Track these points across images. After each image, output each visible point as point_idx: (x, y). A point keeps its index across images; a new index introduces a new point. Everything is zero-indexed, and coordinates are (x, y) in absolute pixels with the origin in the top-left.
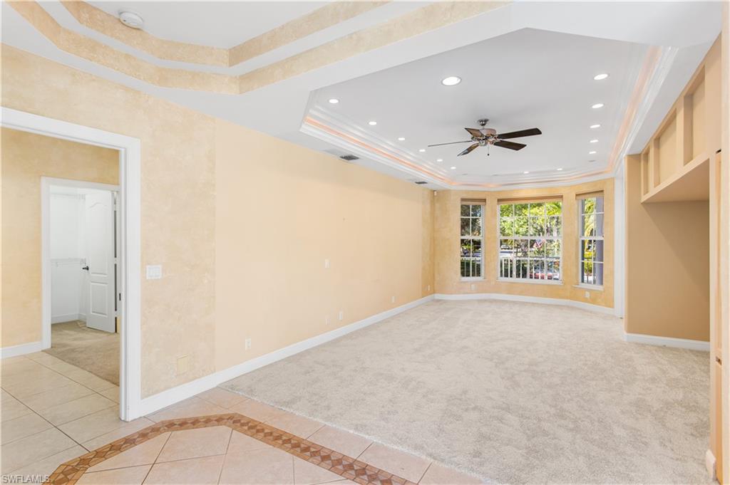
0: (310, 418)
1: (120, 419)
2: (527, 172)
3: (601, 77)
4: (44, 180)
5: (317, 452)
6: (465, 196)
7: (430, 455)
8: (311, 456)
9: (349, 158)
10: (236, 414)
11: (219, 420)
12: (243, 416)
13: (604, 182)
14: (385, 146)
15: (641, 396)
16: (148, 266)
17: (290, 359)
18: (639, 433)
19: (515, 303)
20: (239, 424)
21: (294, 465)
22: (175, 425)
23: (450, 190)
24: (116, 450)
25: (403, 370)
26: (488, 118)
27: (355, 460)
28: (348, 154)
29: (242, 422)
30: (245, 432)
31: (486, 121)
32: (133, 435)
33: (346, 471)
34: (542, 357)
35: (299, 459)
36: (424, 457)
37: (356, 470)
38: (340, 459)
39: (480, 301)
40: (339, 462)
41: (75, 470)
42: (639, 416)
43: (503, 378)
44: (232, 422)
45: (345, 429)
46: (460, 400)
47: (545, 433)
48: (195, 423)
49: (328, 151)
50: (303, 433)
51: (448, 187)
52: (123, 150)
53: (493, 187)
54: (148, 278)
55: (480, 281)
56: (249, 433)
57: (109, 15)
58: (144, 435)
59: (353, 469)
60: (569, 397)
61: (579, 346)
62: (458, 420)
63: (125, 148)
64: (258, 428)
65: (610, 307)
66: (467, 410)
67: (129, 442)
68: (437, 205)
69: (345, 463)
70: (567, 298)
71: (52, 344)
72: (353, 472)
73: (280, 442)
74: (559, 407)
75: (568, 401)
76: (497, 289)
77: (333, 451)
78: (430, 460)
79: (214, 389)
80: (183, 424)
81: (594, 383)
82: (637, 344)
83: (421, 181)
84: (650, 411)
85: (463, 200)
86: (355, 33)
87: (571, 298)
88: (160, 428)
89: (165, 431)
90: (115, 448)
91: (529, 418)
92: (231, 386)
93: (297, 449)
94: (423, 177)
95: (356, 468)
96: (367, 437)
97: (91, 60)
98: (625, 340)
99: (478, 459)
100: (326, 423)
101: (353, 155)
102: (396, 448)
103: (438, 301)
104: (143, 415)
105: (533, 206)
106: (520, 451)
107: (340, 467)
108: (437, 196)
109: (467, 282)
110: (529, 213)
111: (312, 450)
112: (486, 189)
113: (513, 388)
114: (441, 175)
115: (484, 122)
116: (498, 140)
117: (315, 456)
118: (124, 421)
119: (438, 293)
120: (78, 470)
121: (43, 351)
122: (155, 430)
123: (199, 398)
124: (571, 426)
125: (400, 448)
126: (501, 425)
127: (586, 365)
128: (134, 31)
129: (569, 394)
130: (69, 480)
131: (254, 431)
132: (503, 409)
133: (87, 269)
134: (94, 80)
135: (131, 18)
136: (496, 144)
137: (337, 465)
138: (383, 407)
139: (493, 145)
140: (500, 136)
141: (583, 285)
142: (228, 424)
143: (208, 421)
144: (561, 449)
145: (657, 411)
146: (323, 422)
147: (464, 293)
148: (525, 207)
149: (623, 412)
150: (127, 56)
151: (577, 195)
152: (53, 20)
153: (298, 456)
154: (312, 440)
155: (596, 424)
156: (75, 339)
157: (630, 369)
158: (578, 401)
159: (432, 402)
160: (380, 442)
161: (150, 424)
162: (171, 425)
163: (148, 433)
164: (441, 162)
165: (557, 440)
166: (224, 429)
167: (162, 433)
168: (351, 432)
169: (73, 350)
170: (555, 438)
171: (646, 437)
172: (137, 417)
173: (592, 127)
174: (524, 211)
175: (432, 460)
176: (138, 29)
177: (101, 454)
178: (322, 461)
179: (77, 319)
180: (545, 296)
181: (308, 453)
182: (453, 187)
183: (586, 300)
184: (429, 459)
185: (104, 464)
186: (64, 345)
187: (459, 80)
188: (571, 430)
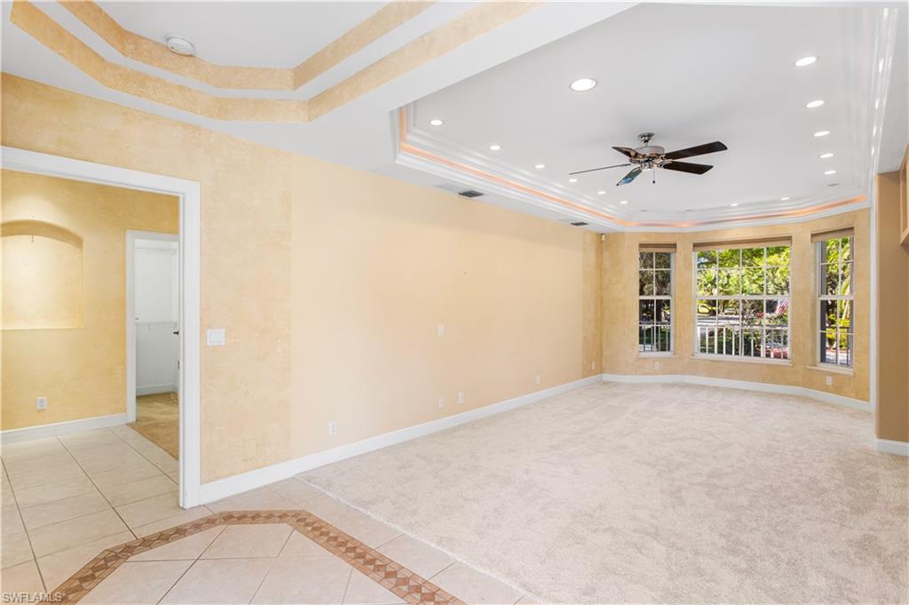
0: (389, 524)
1: (178, 504)
2: (735, 205)
3: (807, 61)
4: (129, 234)
5: (382, 566)
6: (645, 240)
7: (524, 585)
8: (374, 571)
9: (471, 194)
10: (304, 511)
11: (283, 517)
12: (310, 515)
13: (854, 215)
14: (518, 177)
15: (872, 533)
16: (209, 331)
17: (388, 450)
18: (848, 586)
19: (717, 389)
20: (302, 524)
21: (350, 578)
22: (233, 517)
23: (622, 234)
24: (163, 540)
25: (527, 472)
26: (652, 132)
27: (427, 581)
28: (467, 189)
29: (308, 521)
30: (306, 534)
31: (650, 136)
32: (185, 525)
33: (409, 593)
34: (732, 466)
35: (359, 572)
36: (515, 587)
37: (423, 594)
38: (407, 578)
39: (665, 385)
40: (405, 581)
41: (117, 557)
42: (858, 561)
43: (662, 492)
44: (295, 519)
45: (426, 542)
46: (591, 516)
47: (699, 572)
48: (255, 517)
49: (441, 187)
50: (372, 542)
51: (619, 228)
52: (181, 196)
53: (687, 228)
54: (209, 344)
55: (669, 358)
56: (311, 535)
57: (157, 43)
58: (197, 526)
59: (420, 592)
60: (755, 525)
61: (796, 454)
62: (578, 543)
63: (184, 194)
64: (323, 530)
65: (863, 399)
66: (595, 531)
67: (180, 532)
68: (606, 254)
69: (412, 583)
70: (798, 385)
71: (137, 417)
72: (418, 596)
73: (343, 549)
74: (732, 538)
75: (751, 531)
76: (693, 369)
77: (403, 567)
78: (523, 592)
79: (288, 479)
80: (242, 518)
81: (801, 508)
82: (893, 455)
83: (580, 221)
84: (879, 556)
85: (642, 246)
86: (427, 34)
87: (804, 385)
88: (216, 520)
89: (221, 523)
90: (164, 538)
91: (681, 549)
92: (309, 477)
93: (359, 560)
94: (581, 217)
95: (423, 592)
96: (450, 553)
97: (139, 96)
98: (875, 449)
99: (587, 598)
100: (405, 532)
101: (474, 190)
102: (483, 571)
103: (606, 383)
104: (202, 504)
105: (770, 254)
106: (653, 594)
107: (405, 588)
108: (604, 242)
109: (650, 358)
110: (764, 263)
111: (378, 563)
112: (678, 230)
113: (674, 508)
114: (608, 213)
115: (647, 137)
116: (669, 161)
117: (378, 570)
118: (182, 508)
119: (608, 373)
120: (120, 558)
121: (127, 424)
122: (211, 522)
123: (269, 489)
124: (744, 566)
125: (488, 572)
126: (639, 555)
127: (798, 481)
128: (185, 58)
129: (756, 521)
130: (107, 568)
131: (318, 533)
132: (648, 534)
133: (177, 333)
134: (147, 118)
135: (180, 43)
136: (667, 167)
137: (402, 585)
138: (484, 518)
139: (662, 169)
140: (668, 156)
141: (824, 367)
142: (291, 522)
143: (270, 517)
144: (715, 596)
145: (892, 556)
146: (401, 530)
147: (644, 374)
148: (758, 254)
149: (833, 553)
150: (181, 88)
151: (812, 235)
152: (97, 55)
153: (358, 568)
154: (381, 551)
155: (784, 565)
156: (163, 413)
157: (867, 493)
158: (767, 532)
159: (550, 517)
160: (465, 562)
161: (207, 514)
162: (228, 518)
163: (202, 525)
164: (603, 195)
165: (713, 584)
166: (284, 528)
167: (216, 525)
168: (433, 545)
169: (156, 425)
170: (714, 581)
171: (857, 593)
172: (196, 505)
173: (817, 135)
174: (756, 260)
175: (525, 592)
176: (191, 56)
177: (147, 543)
178: (386, 577)
179: (171, 390)
180: (764, 380)
181: (372, 567)
182: (628, 229)
183: (826, 389)
184: (520, 590)
185: (146, 555)
186: (148, 419)
187: (595, 83)
188: (741, 571)
